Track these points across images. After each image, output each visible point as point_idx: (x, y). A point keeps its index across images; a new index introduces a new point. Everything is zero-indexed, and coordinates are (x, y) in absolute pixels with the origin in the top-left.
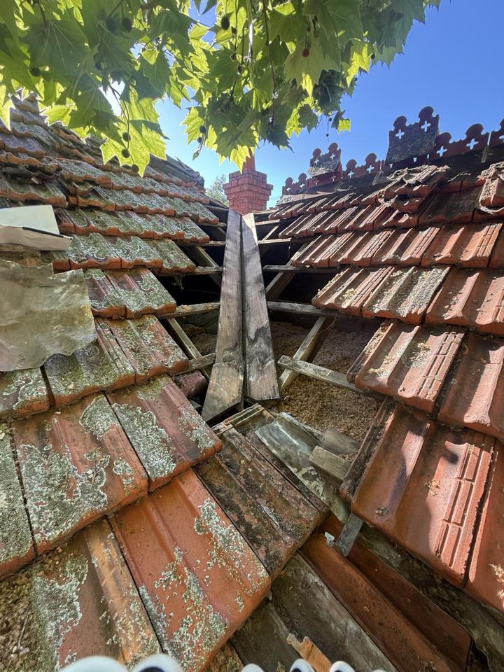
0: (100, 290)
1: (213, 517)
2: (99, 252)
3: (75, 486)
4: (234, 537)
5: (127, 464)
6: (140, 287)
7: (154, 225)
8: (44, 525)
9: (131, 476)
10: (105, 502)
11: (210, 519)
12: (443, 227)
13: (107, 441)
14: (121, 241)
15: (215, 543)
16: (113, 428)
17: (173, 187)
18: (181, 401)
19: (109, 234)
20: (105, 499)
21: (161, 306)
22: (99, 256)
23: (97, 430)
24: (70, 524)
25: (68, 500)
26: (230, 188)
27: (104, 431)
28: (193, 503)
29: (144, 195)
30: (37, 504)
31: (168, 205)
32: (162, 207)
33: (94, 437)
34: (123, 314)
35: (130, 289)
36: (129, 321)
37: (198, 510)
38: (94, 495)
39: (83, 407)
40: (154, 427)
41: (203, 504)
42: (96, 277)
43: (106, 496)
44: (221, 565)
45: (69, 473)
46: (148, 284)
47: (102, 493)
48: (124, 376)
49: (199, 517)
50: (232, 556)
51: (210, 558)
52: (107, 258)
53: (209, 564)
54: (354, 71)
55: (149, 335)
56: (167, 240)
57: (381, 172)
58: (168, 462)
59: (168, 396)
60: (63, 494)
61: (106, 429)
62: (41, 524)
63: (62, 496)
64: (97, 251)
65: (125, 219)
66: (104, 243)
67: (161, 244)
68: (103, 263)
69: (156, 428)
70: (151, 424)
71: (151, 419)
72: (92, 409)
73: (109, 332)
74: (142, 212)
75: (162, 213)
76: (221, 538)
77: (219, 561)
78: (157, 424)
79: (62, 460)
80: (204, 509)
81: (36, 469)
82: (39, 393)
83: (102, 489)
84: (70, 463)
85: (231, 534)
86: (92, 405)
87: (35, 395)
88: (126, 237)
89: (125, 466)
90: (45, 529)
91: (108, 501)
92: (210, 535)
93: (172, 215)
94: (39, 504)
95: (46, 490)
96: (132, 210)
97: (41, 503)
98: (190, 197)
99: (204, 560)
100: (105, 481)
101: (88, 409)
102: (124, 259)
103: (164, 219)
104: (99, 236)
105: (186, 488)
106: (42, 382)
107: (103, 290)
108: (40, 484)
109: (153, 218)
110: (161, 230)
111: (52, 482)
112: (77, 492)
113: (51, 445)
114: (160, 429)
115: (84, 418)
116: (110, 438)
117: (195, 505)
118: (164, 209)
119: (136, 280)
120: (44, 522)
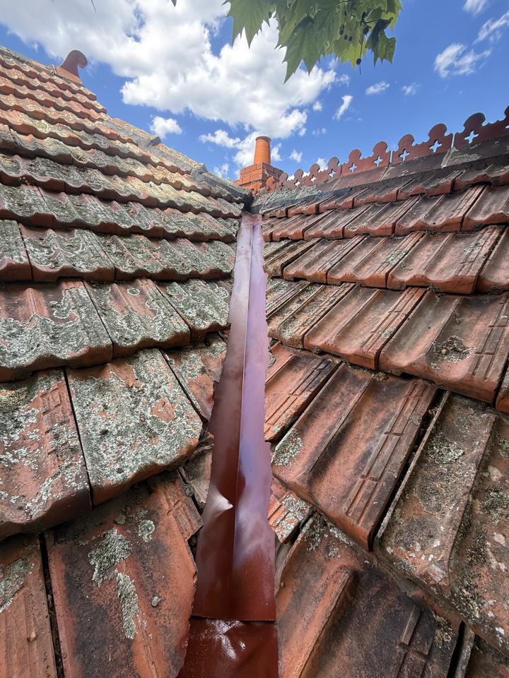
6: (52, 312)
46: (68, 308)
56: (138, 236)
74: (109, 198)
75: (139, 201)
96: (93, 194)
110: (129, 222)
118: (141, 197)
119: (49, 300)
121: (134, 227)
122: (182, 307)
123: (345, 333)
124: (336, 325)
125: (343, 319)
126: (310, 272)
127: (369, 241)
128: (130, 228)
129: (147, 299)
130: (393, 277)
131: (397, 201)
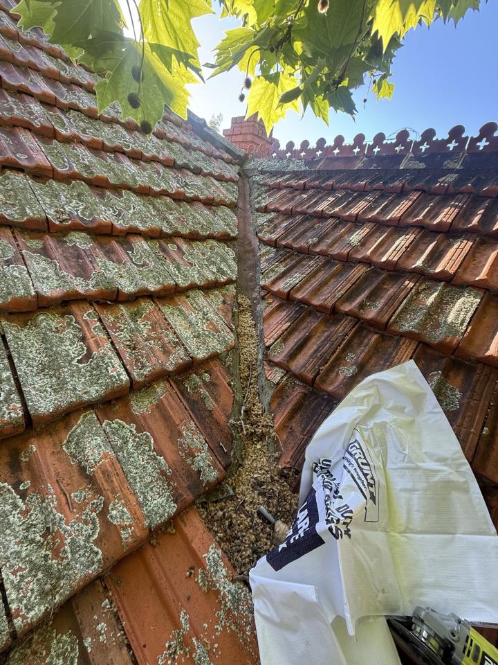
0: (86, 264)
1: (219, 569)
2: (85, 208)
3: (63, 544)
4: (243, 594)
5: (125, 509)
6: (131, 259)
7: (150, 177)
8: (25, 602)
9: (130, 526)
10: (99, 561)
11: (216, 572)
12: (477, 239)
13: (99, 476)
14: (112, 196)
15: (223, 602)
16: (106, 457)
17: (171, 128)
18: (181, 416)
19: (95, 183)
20: (100, 556)
21: (158, 287)
22: (85, 215)
23: (87, 461)
24: (57, 597)
25: (54, 561)
26: (232, 135)
27: (95, 462)
28: (197, 551)
29: (138, 134)
30: (14, 573)
31: (166, 152)
32: (159, 153)
33: (82, 469)
34: (115, 297)
35: (119, 262)
36: (122, 307)
37: (203, 561)
38: (86, 551)
39: (68, 426)
40: (151, 453)
41: (208, 552)
42: (80, 244)
43: (100, 553)
44: (231, 629)
45: (53, 524)
46: (141, 257)
47: (96, 549)
48: (118, 387)
49: (204, 569)
50: (243, 619)
51: (217, 622)
52: (94, 219)
53: (217, 629)
54: (413, 22)
55: (145, 325)
56: (165, 198)
57: (411, 155)
58: (167, 500)
59: (166, 410)
60: (48, 552)
61: (97, 459)
62: (20, 601)
63: (46, 556)
64: (82, 207)
65: (114, 165)
66: (91, 197)
67: (158, 201)
68: (90, 225)
69: (154, 456)
70: (147, 448)
71: (148, 442)
72: (79, 431)
73: (98, 324)
74: (136, 157)
75: (159, 161)
76: (230, 597)
77: (228, 624)
78: (154, 450)
79: (44, 505)
80: (209, 559)
81: (11, 518)
82: (12, 415)
83: (96, 542)
84: (54, 511)
85: (240, 591)
86: (79, 426)
87: (6, 417)
88: (118, 189)
89: (123, 512)
90: (26, 608)
91: (103, 559)
92: (218, 592)
93: (170, 165)
94: (17, 571)
95: (25, 550)
96: (124, 153)
97: (20, 569)
98: (190, 144)
99: (211, 623)
100: (98, 531)
101: (75, 431)
102: (115, 223)
103: (161, 171)
104: (84, 187)
105: (188, 531)
106: (15, 396)
107: (89, 263)
108: (17, 540)
109: (148, 166)
110: (158, 185)
111: (33, 536)
112: (65, 552)
113: (29, 481)
114: (158, 457)
115: (69, 442)
116: (103, 473)
117: (199, 554)
118: (161, 157)
119: (126, 250)
120: (24, 597)
121: (163, 190)
122: (206, 263)
123: (316, 291)
124: (310, 286)
125: (315, 282)
126: (297, 244)
127: (340, 223)
128: (160, 191)
129: (184, 254)
130: (351, 255)
131: (364, 191)
